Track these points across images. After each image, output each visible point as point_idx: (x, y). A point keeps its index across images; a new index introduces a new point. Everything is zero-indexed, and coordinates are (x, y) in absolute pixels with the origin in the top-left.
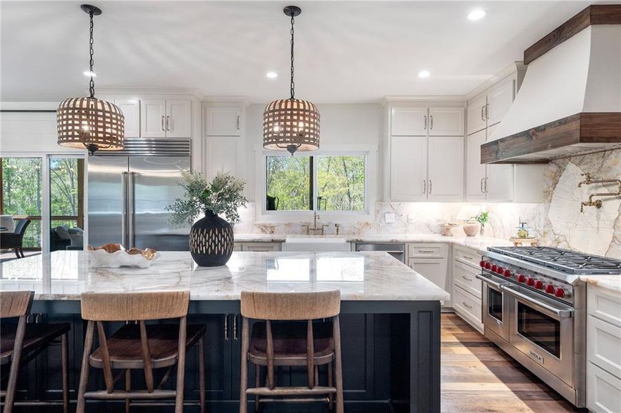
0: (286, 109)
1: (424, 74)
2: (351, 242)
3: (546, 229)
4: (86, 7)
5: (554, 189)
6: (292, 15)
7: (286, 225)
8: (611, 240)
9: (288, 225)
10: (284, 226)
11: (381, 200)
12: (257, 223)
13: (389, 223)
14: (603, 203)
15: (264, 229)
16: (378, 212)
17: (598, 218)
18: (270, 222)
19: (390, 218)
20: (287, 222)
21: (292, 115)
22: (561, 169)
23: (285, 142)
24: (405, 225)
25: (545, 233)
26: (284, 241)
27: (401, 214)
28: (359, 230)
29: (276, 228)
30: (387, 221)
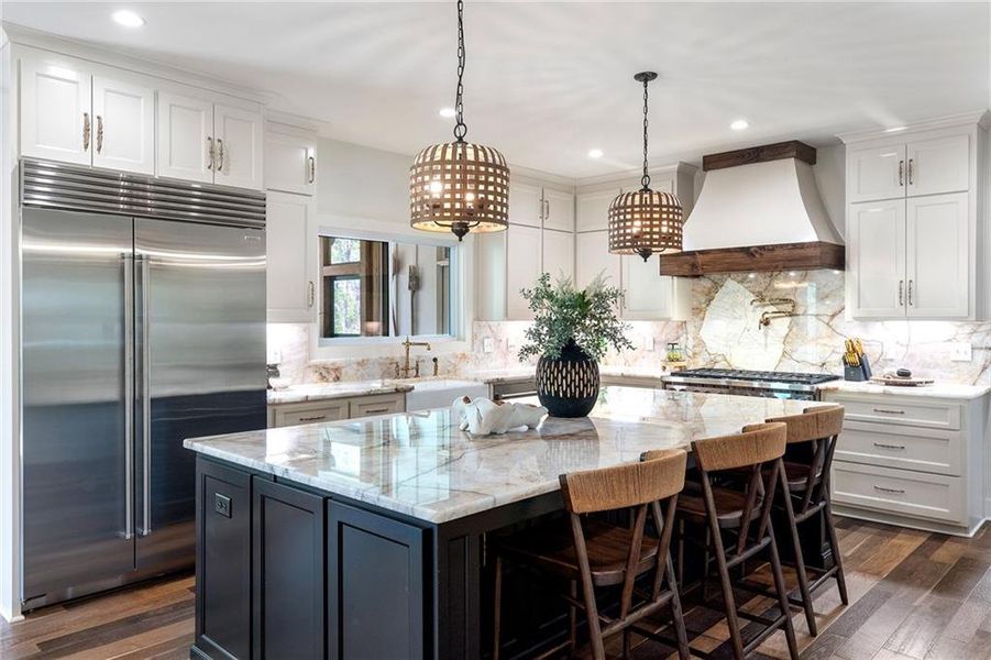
3: (697, 350)
5: (708, 305)
7: (358, 363)
8: (781, 354)
9: (361, 364)
10: (355, 366)
11: (478, 318)
13: (488, 353)
14: (772, 321)
15: (324, 373)
16: (474, 336)
17: (766, 335)
18: (337, 360)
19: (489, 344)
20: (360, 359)
22: (717, 286)
25: (694, 354)
28: (455, 366)
29: (343, 371)
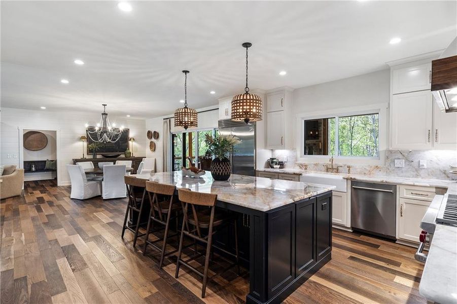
0: (243, 99)
1: (395, 41)
2: (347, 179)
4: (183, 71)
6: (247, 47)
12: (297, 162)
21: (243, 103)
23: (243, 117)
24: (416, 170)
26: (301, 174)
27: (411, 160)
30: (396, 166)
